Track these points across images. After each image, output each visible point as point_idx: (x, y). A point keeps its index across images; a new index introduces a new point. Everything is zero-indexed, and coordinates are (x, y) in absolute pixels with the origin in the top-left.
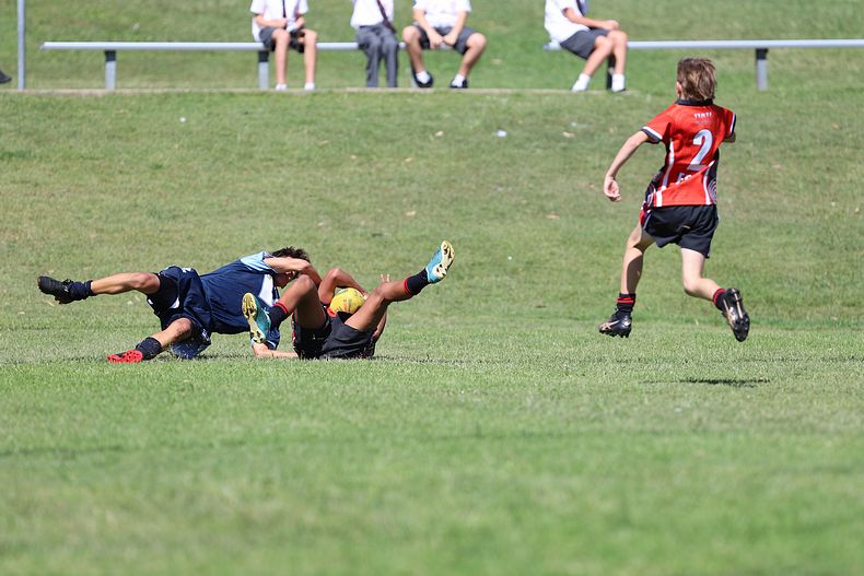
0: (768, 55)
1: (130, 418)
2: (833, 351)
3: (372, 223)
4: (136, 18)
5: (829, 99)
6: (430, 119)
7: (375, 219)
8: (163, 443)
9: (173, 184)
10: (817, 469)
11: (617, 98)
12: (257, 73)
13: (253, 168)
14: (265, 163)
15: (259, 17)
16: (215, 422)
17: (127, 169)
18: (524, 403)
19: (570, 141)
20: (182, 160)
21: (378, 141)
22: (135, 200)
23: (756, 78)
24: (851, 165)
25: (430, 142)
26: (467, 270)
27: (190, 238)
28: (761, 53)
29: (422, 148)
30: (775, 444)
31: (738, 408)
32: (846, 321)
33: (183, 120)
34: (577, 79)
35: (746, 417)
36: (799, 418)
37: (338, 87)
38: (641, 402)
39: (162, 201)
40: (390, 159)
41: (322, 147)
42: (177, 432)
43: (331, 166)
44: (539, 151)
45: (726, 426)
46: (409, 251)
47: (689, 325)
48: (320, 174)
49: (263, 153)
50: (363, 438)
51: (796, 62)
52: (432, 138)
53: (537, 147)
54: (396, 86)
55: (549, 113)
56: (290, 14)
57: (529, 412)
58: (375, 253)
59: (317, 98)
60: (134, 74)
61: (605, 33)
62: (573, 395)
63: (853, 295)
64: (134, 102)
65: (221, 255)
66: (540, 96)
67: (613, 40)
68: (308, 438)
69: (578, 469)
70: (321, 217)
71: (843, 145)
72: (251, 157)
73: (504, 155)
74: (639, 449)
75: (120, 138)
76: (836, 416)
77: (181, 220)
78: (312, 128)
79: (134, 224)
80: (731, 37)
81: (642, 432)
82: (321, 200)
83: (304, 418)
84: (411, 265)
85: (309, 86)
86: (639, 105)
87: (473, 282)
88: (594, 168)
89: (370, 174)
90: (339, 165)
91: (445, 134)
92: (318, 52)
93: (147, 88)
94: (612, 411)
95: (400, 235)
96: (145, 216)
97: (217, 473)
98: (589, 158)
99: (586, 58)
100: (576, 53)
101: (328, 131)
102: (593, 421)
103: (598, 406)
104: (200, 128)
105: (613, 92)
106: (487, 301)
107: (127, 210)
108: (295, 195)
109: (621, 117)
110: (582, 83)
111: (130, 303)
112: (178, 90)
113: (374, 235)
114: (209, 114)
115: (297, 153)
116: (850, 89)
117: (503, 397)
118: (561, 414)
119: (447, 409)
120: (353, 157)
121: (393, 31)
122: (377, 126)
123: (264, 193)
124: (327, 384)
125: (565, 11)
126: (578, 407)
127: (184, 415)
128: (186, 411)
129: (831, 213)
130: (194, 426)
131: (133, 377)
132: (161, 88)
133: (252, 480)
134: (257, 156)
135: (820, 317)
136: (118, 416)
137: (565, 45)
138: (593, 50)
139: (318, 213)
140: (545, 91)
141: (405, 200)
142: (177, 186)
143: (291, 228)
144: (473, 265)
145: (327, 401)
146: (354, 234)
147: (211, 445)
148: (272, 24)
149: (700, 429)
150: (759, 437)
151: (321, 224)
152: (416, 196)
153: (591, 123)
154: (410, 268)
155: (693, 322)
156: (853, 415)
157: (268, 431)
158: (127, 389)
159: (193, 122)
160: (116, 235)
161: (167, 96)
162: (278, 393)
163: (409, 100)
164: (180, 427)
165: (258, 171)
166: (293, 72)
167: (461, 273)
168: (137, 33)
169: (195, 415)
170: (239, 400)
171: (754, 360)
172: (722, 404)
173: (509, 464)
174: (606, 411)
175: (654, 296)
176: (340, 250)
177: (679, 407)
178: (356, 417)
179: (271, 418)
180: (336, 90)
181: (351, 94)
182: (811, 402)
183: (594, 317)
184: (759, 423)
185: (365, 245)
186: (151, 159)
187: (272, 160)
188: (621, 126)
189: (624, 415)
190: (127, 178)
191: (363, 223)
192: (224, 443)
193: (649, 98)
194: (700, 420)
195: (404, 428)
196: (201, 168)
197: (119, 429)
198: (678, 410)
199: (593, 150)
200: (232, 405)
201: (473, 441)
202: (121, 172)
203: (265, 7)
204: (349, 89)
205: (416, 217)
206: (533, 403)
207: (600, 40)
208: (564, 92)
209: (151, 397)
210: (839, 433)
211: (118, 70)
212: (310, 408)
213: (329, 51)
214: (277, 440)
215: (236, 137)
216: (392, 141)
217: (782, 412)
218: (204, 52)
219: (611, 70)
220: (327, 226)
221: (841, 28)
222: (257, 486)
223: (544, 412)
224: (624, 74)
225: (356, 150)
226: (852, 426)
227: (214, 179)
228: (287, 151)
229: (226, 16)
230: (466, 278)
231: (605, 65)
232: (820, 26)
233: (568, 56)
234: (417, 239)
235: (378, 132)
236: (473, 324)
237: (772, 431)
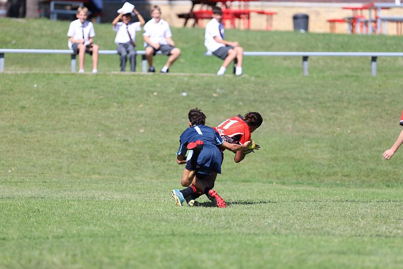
0: (309, 59)
1: (10, 225)
2: (337, 197)
3: (123, 135)
4: (14, 38)
5: (336, 80)
6: (151, 87)
7: (124, 133)
8: (26, 237)
9: (30, 116)
10: (331, 252)
11: (239, 78)
12: (70, 65)
13: (68, 109)
14: (73, 107)
15: (71, 39)
16: (50, 227)
17: (9, 108)
18: (194, 220)
19: (216, 98)
20: (35, 104)
21: (126, 96)
22: (13, 123)
23: (303, 70)
24: (347, 111)
25: (150, 97)
26: (168, 158)
27: (38, 141)
28: (305, 58)
29: (147, 100)
30: (311, 240)
31: (294, 223)
32: (344, 183)
33: (35, 86)
34: (219, 69)
35: (297, 227)
36: (322, 228)
37: (108, 71)
38: (249, 220)
39: (25, 124)
40: (132, 105)
41: (101, 99)
42: (32, 231)
43: (104, 108)
44: (202, 103)
45: (288, 231)
46: (141, 148)
47: (271, 185)
48: (99, 112)
49: (73, 101)
50: (119, 235)
51: (321, 62)
52: (151, 96)
53: (201, 100)
54: (135, 71)
55: (207, 84)
56: (86, 37)
57: (196, 224)
58: (125, 149)
59: (98, 76)
60: (12, 64)
61: (233, 48)
62: (217, 216)
63: (347, 171)
64: (12, 77)
65: (52, 149)
66: (202, 77)
67: (236, 51)
68: (93, 235)
69: (220, 251)
70: (99, 132)
71: (343, 102)
72: (67, 103)
73: (185, 104)
74: (248, 242)
75: (6, 94)
76: (340, 228)
77: (34, 132)
78: (96, 90)
79: (12, 134)
80: (291, 50)
81: (249, 234)
82: (100, 124)
83: (91, 226)
84: (141, 155)
85: (95, 71)
86: (248, 82)
87: (170, 163)
88: (227, 111)
89: (123, 112)
90: (108, 108)
91: (158, 93)
92: (99, 55)
93: (19, 70)
94: (235, 224)
95: (136, 141)
96: (17, 131)
97: (50, 251)
98: (225, 106)
99: (224, 59)
100: (220, 57)
101: (103, 92)
102: (227, 228)
103: (229, 222)
104: (43, 90)
105: (236, 76)
106: (176, 172)
107: (9, 128)
108: (88, 122)
109: (240, 87)
110: (222, 71)
111: (10, 171)
112: (33, 72)
113: (124, 141)
114: (48, 83)
115: (88, 102)
116: (347, 76)
117: (185, 217)
118: (212, 225)
119: (158, 222)
120: (115, 104)
121: (134, 46)
122: (127, 90)
123: (73, 120)
124: (102, 210)
125: (214, 37)
126: (219, 222)
127: (35, 224)
128: (36, 222)
129: (337, 133)
130: (40, 229)
131: (11, 206)
132: (25, 71)
133: (67, 254)
134: (70, 103)
135: (332, 181)
136: (4, 224)
137: (215, 53)
138: (227, 55)
139: (98, 130)
140: (205, 74)
141: (139, 125)
142: (32, 117)
143: (86, 137)
144: (171, 155)
145: (102, 218)
146: (115, 140)
147: (48, 238)
148: (77, 42)
149: (276, 232)
150: (304, 237)
151: (100, 135)
152: (144, 123)
153: (226, 90)
154: (141, 157)
155: (272, 183)
156: (347, 227)
157: (75, 232)
158: (8, 211)
159: (40, 87)
160: (4, 139)
161: (28, 75)
162: (79, 214)
163: (141, 78)
164: (33, 229)
165: (70, 110)
166: (87, 64)
167: (165, 159)
168: (14, 45)
169: (40, 224)
170: (61, 217)
171: (301, 201)
172: (286, 221)
173: (187, 248)
174: (233, 224)
175: (255, 171)
176: (108, 147)
177: (266, 222)
178: (116, 225)
179: (76, 225)
180: (108, 73)
181: (114, 75)
182: (328, 221)
183: (226, 180)
184: (304, 230)
185: (120, 145)
186: (20, 104)
187: (77, 105)
188: (240, 91)
189: (241, 226)
190: (9, 113)
191: (119, 135)
192: (54, 237)
193: (253, 78)
194: (276, 229)
195: (138, 231)
196: (43, 108)
197: (5, 230)
198: (266, 224)
199: (227, 102)
200: (57, 219)
201: (171, 237)
202: (6, 110)
203: (74, 34)
204: (113, 72)
205: (144, 132)
206: (199, 220)
207: (230, 51)
208: (213, 75)
209: (20, 215)
210: (340, 235)
211: (5, 62)
212: (94, 221)
213: (104, 55)
214: (79, 236)
215: (60, 94)
216: (133, 97)
217: (314, 225)
218: (45, 54)
219: (235, 65)
220: (102, 136)
221: (342, 47)
222: (69, 257)
223: (204, 224)
224: (242, 67)
225: (117, 101)
226: (346, 232)
227: (50, 113)
228: (84, 101)
229: (56, 38)
230: (167, 161)
231: (233, 63)
232: (333, 46)
233: (216, 59)
234: (144, 143)
235: (127, 93)
236: (170, 182)
237: (309, 234)
